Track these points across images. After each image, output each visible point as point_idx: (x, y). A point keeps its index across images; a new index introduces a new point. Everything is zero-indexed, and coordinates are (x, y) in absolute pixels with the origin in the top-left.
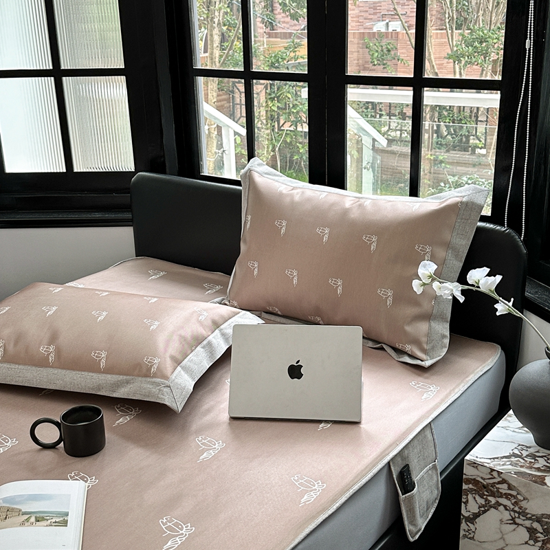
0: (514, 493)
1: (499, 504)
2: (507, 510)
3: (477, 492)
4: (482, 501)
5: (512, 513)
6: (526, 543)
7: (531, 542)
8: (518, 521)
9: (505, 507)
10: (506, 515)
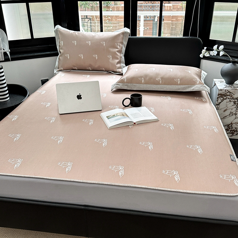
0: (231, 94)
1: (227, 98)
2: (228, 99)
3: (221, 97)
4: (222, 99)
5: (230, 99)
6: (233, 105)
7: (234, 105)
8: (231, 101)
9: (228, 98)
10: (228, 100)
